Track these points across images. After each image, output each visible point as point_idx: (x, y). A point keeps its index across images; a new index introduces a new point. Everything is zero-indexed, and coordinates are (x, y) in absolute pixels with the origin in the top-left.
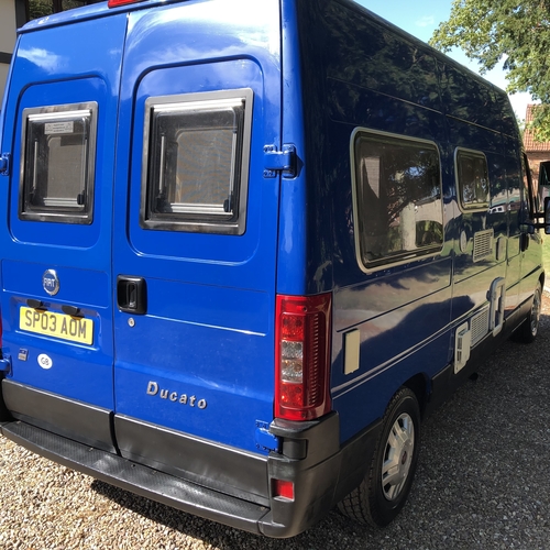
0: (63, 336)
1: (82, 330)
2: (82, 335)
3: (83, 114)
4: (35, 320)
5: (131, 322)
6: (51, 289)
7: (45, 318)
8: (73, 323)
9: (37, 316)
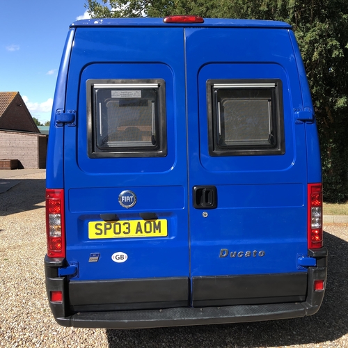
0: (139, 235)
1: (158, 227)
2: (157, 231)
3: (155, 85)
4: (106, 229)
5: (205, 214)
6: (128, 203)
7: (117, 226)
8: (148, 225)
9: (108, 226)
